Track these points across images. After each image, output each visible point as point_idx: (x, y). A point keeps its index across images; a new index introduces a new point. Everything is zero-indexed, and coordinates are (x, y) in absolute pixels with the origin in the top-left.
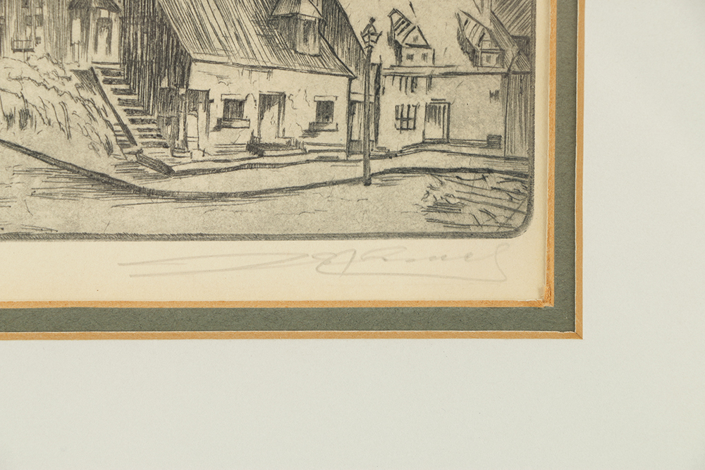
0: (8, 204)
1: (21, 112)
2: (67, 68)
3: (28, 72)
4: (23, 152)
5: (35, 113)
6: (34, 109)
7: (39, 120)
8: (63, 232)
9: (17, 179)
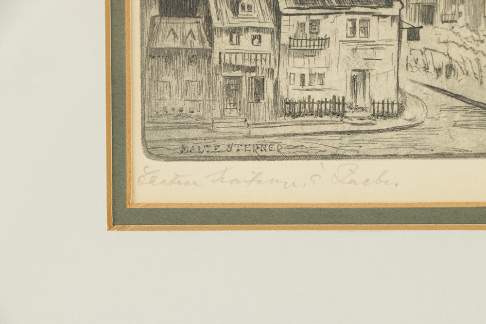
0: (437, 132)
1: (447, 66)
2: (481, 34)
3: (453, 37)
4: (448, 95)
5: (457, 67)
6: (456, 64)
7: (460, 71)
8: (476, 152)
9: (443, 114)
